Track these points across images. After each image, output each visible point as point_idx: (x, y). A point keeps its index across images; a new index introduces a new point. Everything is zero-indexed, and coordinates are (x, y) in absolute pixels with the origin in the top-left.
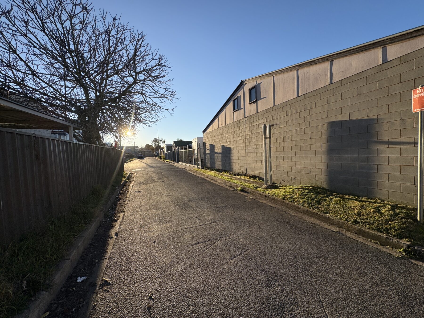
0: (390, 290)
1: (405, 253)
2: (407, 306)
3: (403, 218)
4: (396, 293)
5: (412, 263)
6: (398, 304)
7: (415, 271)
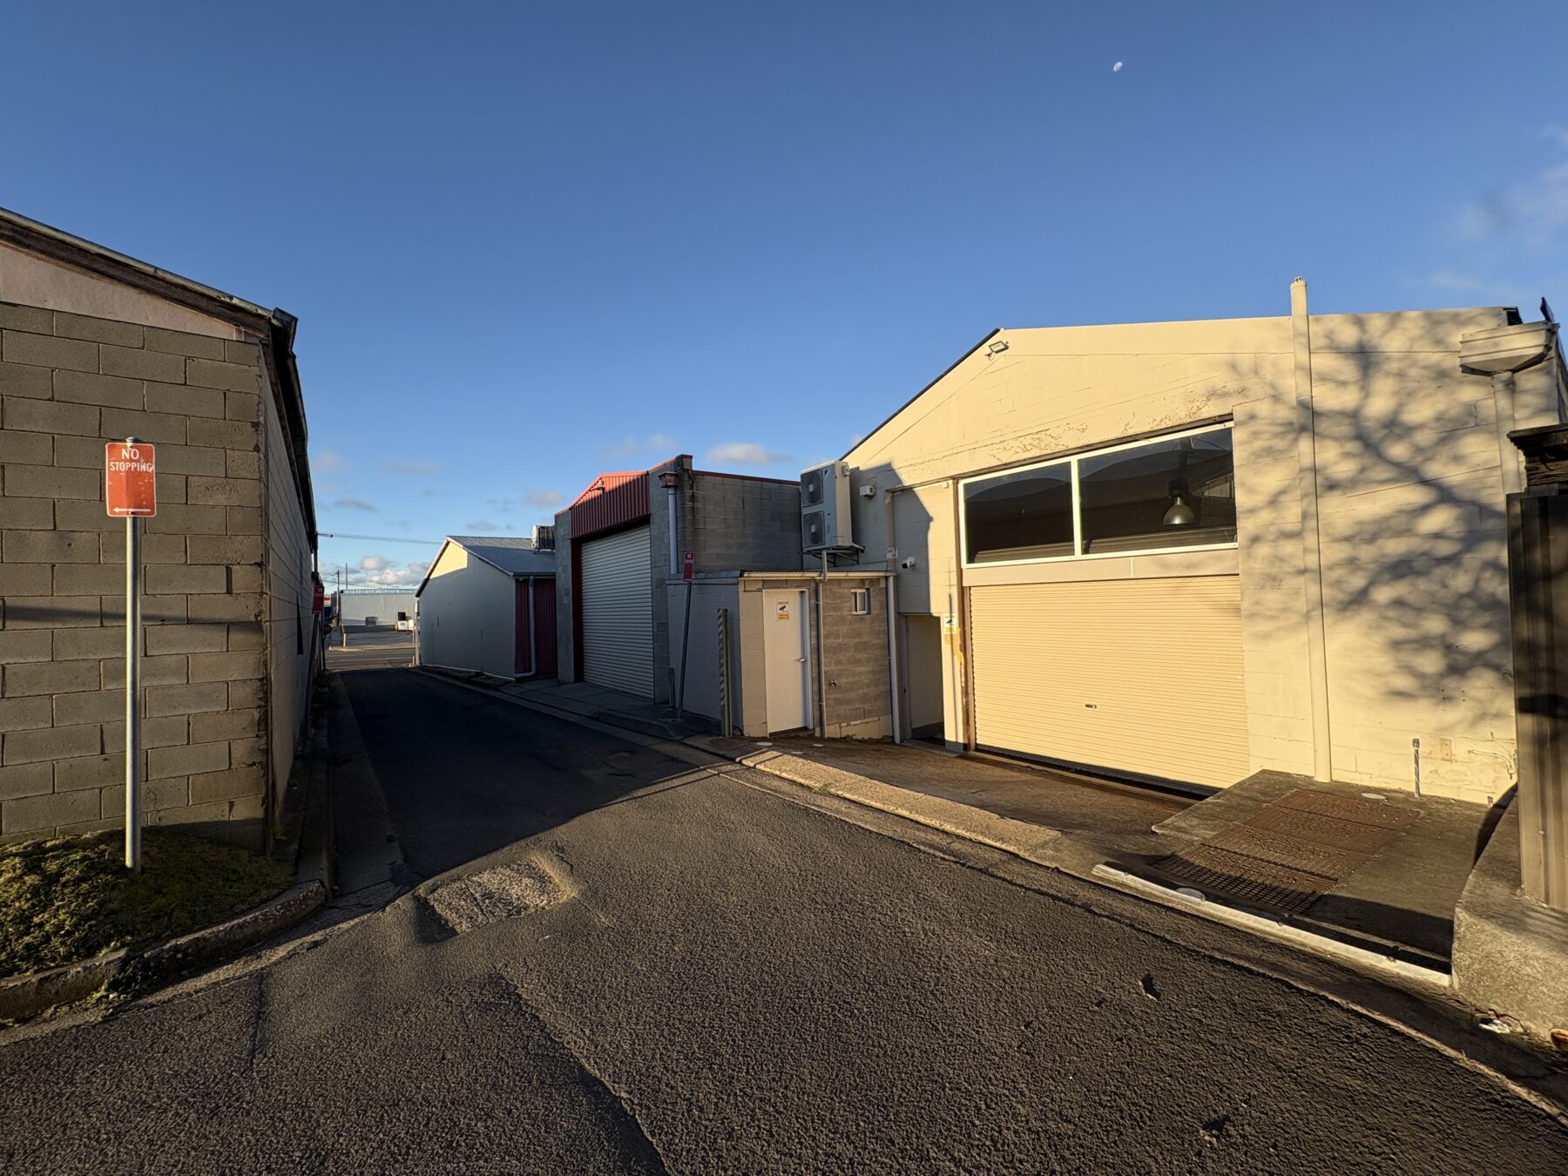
0: (162, 1113)
1: (117, 991)
2: (228, 1108)
3: (78, 881)
4: (183, 1107)
5: (152, 1006)
6: (207, 1123)
7: (177, 1020)
